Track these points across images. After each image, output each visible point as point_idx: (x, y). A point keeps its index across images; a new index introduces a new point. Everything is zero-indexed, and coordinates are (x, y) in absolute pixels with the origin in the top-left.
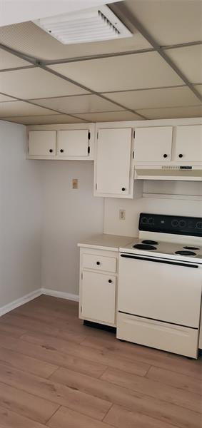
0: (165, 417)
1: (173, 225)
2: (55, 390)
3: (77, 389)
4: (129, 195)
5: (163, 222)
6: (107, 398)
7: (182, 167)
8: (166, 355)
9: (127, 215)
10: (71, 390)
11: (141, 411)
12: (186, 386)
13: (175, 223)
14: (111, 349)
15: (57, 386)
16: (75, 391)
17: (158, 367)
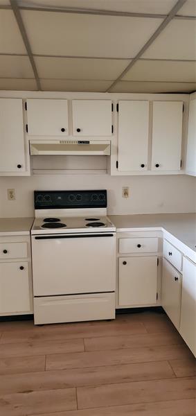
0: (125, 378)
1: (70, 200)
2: (7, 403)
3: (31, 391)
4: (26, 172)
5: (60, 198)
6: (67, 386)
7: (81, 142)
8: (89, 324)
9: (17, 195)
10: (25, 394)
11: (105, 383)
12: (123, 345)
13: (71, 198)
14: (36, 337)
15: (6, 397)
16: (30, 393)
17: (90, 338)
